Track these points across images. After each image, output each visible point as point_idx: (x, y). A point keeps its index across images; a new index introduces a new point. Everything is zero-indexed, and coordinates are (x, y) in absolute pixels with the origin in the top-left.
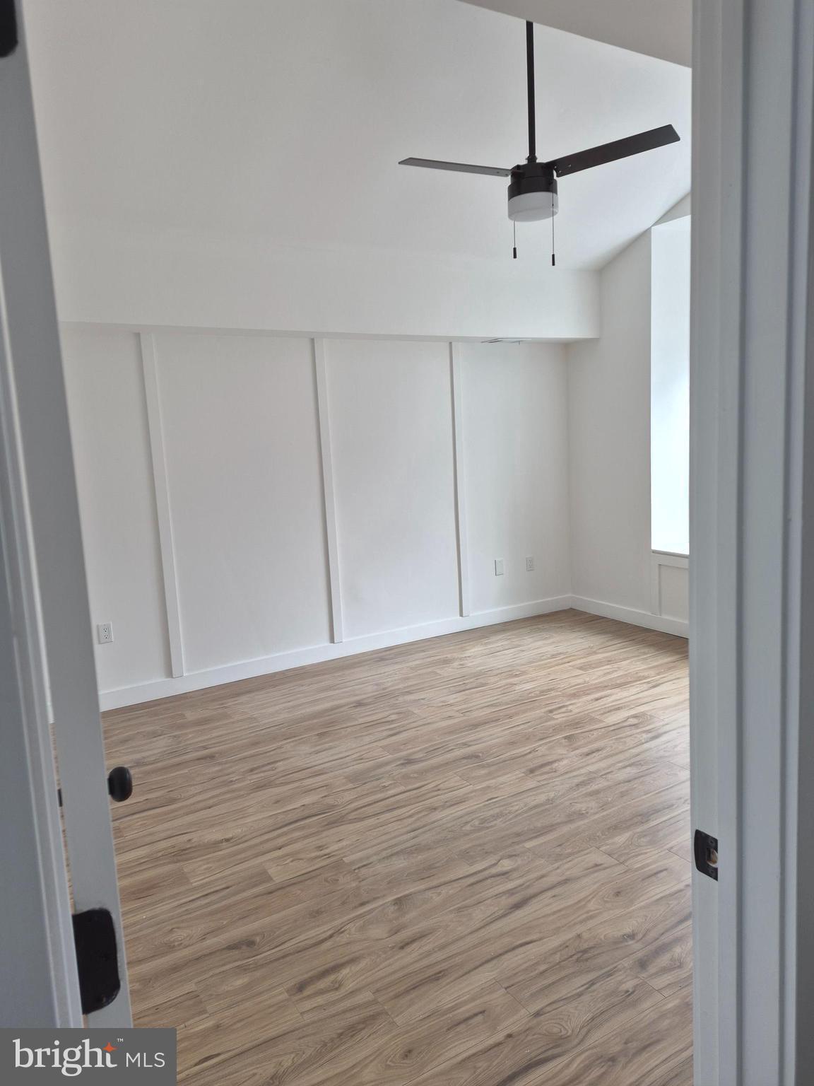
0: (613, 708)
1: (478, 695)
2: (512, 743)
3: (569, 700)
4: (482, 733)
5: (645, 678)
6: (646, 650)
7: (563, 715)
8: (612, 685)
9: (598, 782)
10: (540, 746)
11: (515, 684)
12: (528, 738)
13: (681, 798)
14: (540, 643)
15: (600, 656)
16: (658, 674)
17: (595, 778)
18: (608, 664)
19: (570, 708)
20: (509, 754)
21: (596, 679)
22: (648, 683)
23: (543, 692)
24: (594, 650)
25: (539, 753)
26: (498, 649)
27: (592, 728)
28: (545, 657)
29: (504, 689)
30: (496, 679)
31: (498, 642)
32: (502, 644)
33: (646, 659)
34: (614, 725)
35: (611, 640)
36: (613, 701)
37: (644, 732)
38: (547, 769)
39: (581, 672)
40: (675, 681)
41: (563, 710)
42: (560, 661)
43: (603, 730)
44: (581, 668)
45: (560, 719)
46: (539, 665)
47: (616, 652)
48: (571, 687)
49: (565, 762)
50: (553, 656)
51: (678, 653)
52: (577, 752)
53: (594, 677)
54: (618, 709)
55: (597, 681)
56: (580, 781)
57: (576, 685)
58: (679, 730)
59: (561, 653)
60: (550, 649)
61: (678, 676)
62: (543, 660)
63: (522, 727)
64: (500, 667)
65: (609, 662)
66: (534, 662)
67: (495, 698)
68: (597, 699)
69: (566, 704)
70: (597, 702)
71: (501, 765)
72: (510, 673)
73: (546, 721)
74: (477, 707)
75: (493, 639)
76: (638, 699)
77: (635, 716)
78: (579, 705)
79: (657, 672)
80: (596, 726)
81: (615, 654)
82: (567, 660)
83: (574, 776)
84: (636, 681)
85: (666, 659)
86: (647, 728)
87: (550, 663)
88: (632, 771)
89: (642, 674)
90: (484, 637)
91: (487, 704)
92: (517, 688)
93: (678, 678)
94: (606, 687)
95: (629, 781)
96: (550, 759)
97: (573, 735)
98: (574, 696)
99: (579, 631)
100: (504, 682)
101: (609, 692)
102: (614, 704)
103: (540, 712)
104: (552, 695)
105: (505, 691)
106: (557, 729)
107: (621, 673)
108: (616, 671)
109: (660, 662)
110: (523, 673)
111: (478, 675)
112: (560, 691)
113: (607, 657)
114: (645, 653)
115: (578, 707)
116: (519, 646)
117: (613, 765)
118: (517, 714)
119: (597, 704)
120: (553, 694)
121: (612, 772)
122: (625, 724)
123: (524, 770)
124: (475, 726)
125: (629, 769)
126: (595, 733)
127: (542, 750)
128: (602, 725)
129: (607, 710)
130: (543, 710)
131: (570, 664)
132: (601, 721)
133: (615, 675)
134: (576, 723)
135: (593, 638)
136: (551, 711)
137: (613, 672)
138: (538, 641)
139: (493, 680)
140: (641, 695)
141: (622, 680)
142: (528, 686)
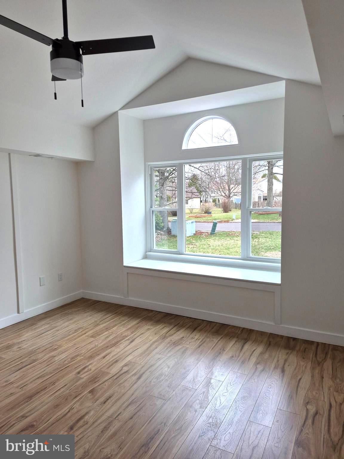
0: (114, 361)
1: (31, 370)
2: (57, 406)
3: (88, 361)
4: (36, 403)
5: (126, 336)
6: (123, 319)
7: (86, 374)
8: (111, 345)
9: (113, 426)
10: (75, 403)
11: (55, 356)
12: (66, 399)
13: (162, 423)
14: (67, 324)
15: (101, 326)
16: (132, 333)
17: (112, 422)
18: (106, 331)
19: (90, 367)
20: (55, 417)
21: (101, 343)
22: (128, 339)
23: (72, 358)
24: (98, 322)
25: (75, 410)
26: (43, 332)
27: (104, 380)
28: (71, 333)
29: (49, 361)
30: (42, 354)
31: (42, 326)
32: (45, 327)
33: (124, 324)
34: (116, 374)
35: (105, 315)
36: (113, 357)
37: (133, 375)
38: (81, 423)
39: (92, 339)
40: (141, 336)
41: (86, 370)
42: (80, 334)
43: (110, 380)
44: (92, 337)
45: (85, 378)
46: (68, 339)
47: (108, 323)
48: (89, 351)
49: (92, 413)
50: (76, 331)
51: (139, 318)
52: (98, 402)
53: (100, 342)
54: (117, 361)
55: (102, 344)
56: (103, 427)
57: (90, 350)
58: (150, 370)
59: (80, 328)
60: (73, 327)
61: (142, 332)
62: (70, 335)
63: (62, 390)
64: (44, 345)
65: (107, 329)
66: (65, 337)
67: (43, 370)
68: (104, 357)
69: (87, 365)
70: (105, 359)
71: (50, 428)
72: (51, 348)
73: (77, 382)
74: (31, 381)
75: (40, 324)
76: (125, 352)
77: (126, 365)
78: (95, 363)
79: (132, 331)
80: (106, 378)
81: (109, 324)
82: (84, 332)
83: (99, 424)
84: (123, 339)
85: (134, 323)
86: (133, 372)
87: (74, 336)
88: (132, 409)
89: (124, 335)
90: (33, 324)
91: (36, 377)
92: (56, 359)
93: (142, 334)
94: (107, 347)
95: (131, 418)
96: (82, 413)
97: (94, 388)
98: (91, 357)
99: (88, 312)
100: (48, 356)
101: (109, 350)
102: (114, 358)
103: (72, 375)
104: (78, 360)
105: (49, 363)
106: (84, 386)
107: (114, 335)
108: (111, 335)
109: (132, 325)
110: (60, 346)
111: (31, 353)
112: (82, 356)
113: (105, 327)
114: (124, 321)
115: (94, 365)
116: (56, 327)
117: (120, 407)
118: (58, 380)
119: (105, 360)
120: (79, 358)
121: (121, 413)
122: (122, 372)
123: (66, 429)
124: (30, 397)
125: (130, 407)
126: (106, 383)
127: (77, 406)
128: (110, 376)
129: (111, 364)
130: (74, 373)
131: (86, 334)
132: (108, 373)
133: (111, 338)
134: (94, 379)
135: (96, 315)
136: (79, 373)
137: (110, 335)
138: (66, 322)
139: (40, 356)
140: (126, 349)
141: (116, 341)
142: (63, 356)
